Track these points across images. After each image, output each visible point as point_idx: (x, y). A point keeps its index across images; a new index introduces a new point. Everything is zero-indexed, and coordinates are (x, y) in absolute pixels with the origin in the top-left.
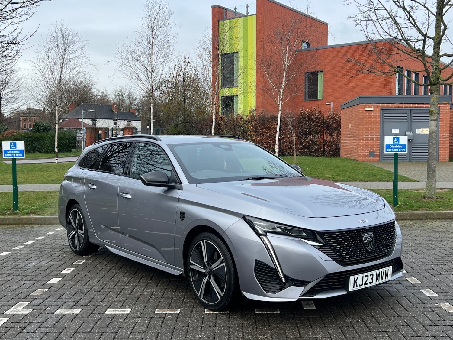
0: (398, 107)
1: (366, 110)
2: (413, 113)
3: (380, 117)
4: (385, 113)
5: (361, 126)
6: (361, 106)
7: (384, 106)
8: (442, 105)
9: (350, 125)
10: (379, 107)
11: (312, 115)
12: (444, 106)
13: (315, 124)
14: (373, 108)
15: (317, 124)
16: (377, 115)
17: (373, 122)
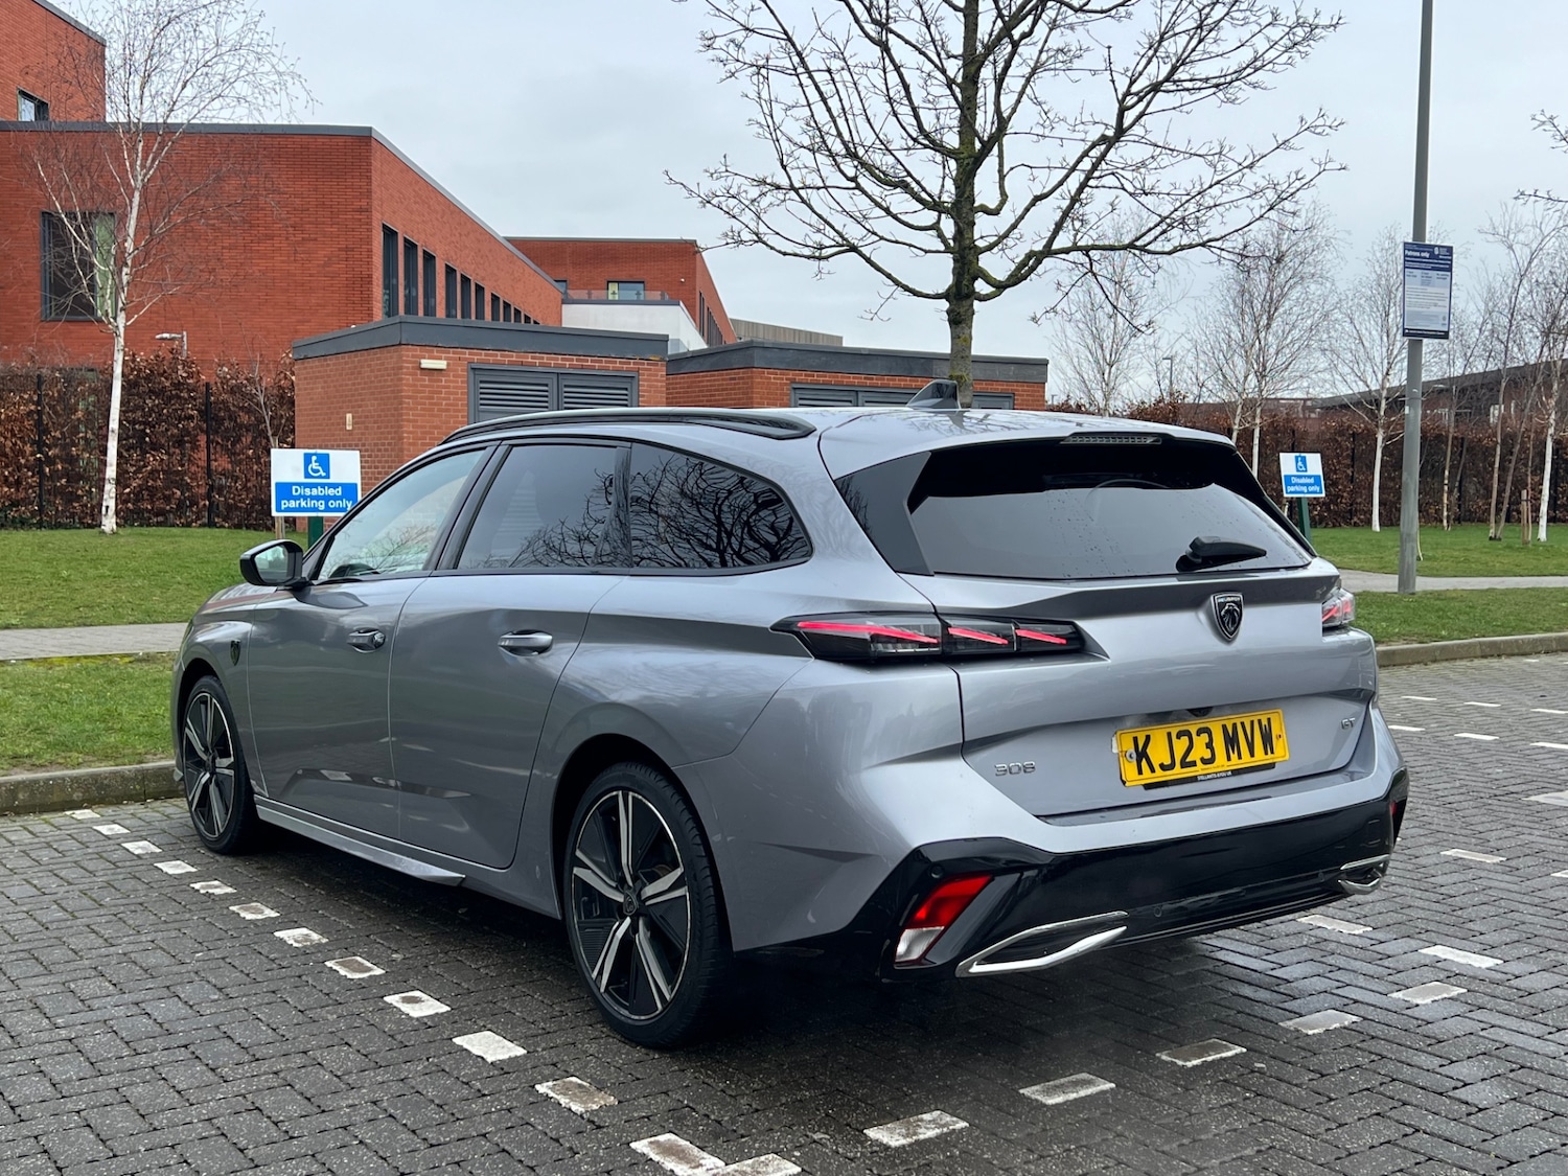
0: (522, 364)
1: (423, 366)
2: (566, 386)
3: (468, 393)
4: (481, 382)
5: (409, 421)
6: (408, 353)
7: (478, 357)
8: (644, 364)
9: (349, 416)
10: (465, 359)
11: (162, 375)
12: (650, 370)
13: (176, 410)
14: (445, 362)
15: (182, 410)
16: (459, 386)
17: (447, 410)
